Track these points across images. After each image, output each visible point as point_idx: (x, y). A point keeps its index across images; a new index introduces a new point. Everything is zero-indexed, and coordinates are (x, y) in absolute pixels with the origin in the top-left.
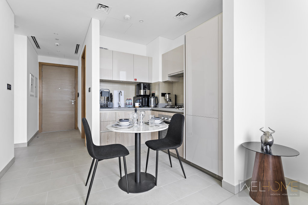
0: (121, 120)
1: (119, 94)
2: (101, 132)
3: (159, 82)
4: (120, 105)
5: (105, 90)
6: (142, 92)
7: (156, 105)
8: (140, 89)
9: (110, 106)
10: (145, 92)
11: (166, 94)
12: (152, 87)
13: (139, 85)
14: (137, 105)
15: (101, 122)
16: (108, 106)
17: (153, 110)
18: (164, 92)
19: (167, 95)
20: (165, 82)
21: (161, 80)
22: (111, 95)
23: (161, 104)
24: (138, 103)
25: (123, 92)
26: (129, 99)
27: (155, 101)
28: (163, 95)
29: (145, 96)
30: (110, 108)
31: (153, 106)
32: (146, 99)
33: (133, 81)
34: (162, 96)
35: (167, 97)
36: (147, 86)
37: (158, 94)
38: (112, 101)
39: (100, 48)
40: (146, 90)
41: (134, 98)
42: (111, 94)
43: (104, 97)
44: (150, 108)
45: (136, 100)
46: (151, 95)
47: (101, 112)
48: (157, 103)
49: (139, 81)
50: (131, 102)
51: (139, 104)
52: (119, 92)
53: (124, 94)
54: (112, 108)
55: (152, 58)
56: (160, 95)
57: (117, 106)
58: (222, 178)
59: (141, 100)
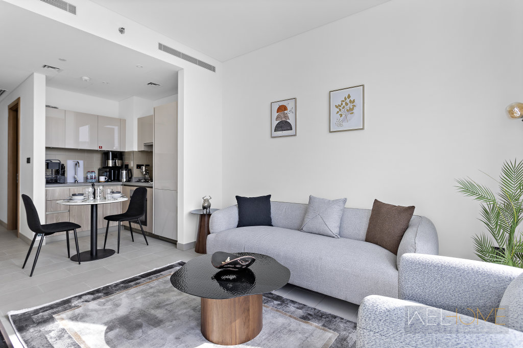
0: (74, 195)
1: (76, 164)
2: (47, 213)
3: (133, 152)
4: (78, 179)
5: (53, 161)
6: (110, 164)
7: (129, 179)
8: (108, 159)
9: (61, 182)
10: (115, 163)
11: (143, 165)
12: (126, 156)
13: (105, 155)
14: (102, 179)
15: (46, 201)
16: (58, 181)
17: (125, 185)
18: (140, 164)
19: (144, 167)
20: (142, 152)
21: (136, 149)
22: (63, 167)
23: (135, 178)
24: (104, 177)
25: (81, 162)
26: (91, 171)
27: (127, 174)
28: (139, 167)
29: (115, 167)
30: (62, 183)
31: (125, 180)
32: (116, 172)
33: (97, 148)
34: (137, 168)
35: (144, 170)
36: (118, 155)
37: (132, 165)
38: (63, 174)
39: (47, 106)
40: (115, 160)
41: (99, 170)
42: (63, 165)
43: (51, 170)
44: (121, 183)
45: (103, 173)
46: (124, 167)
47: (47, 188)
48: (130, 176)
49: (105, 149)
50: (95, 176)
51: (106, 179)
52: (75, 163)
53: (84, 165)
54: (64, 183)
55: (125, 121)
56: (135, 167)
57: (73, 181)
58: (177, 241)
59: (108, 174)
